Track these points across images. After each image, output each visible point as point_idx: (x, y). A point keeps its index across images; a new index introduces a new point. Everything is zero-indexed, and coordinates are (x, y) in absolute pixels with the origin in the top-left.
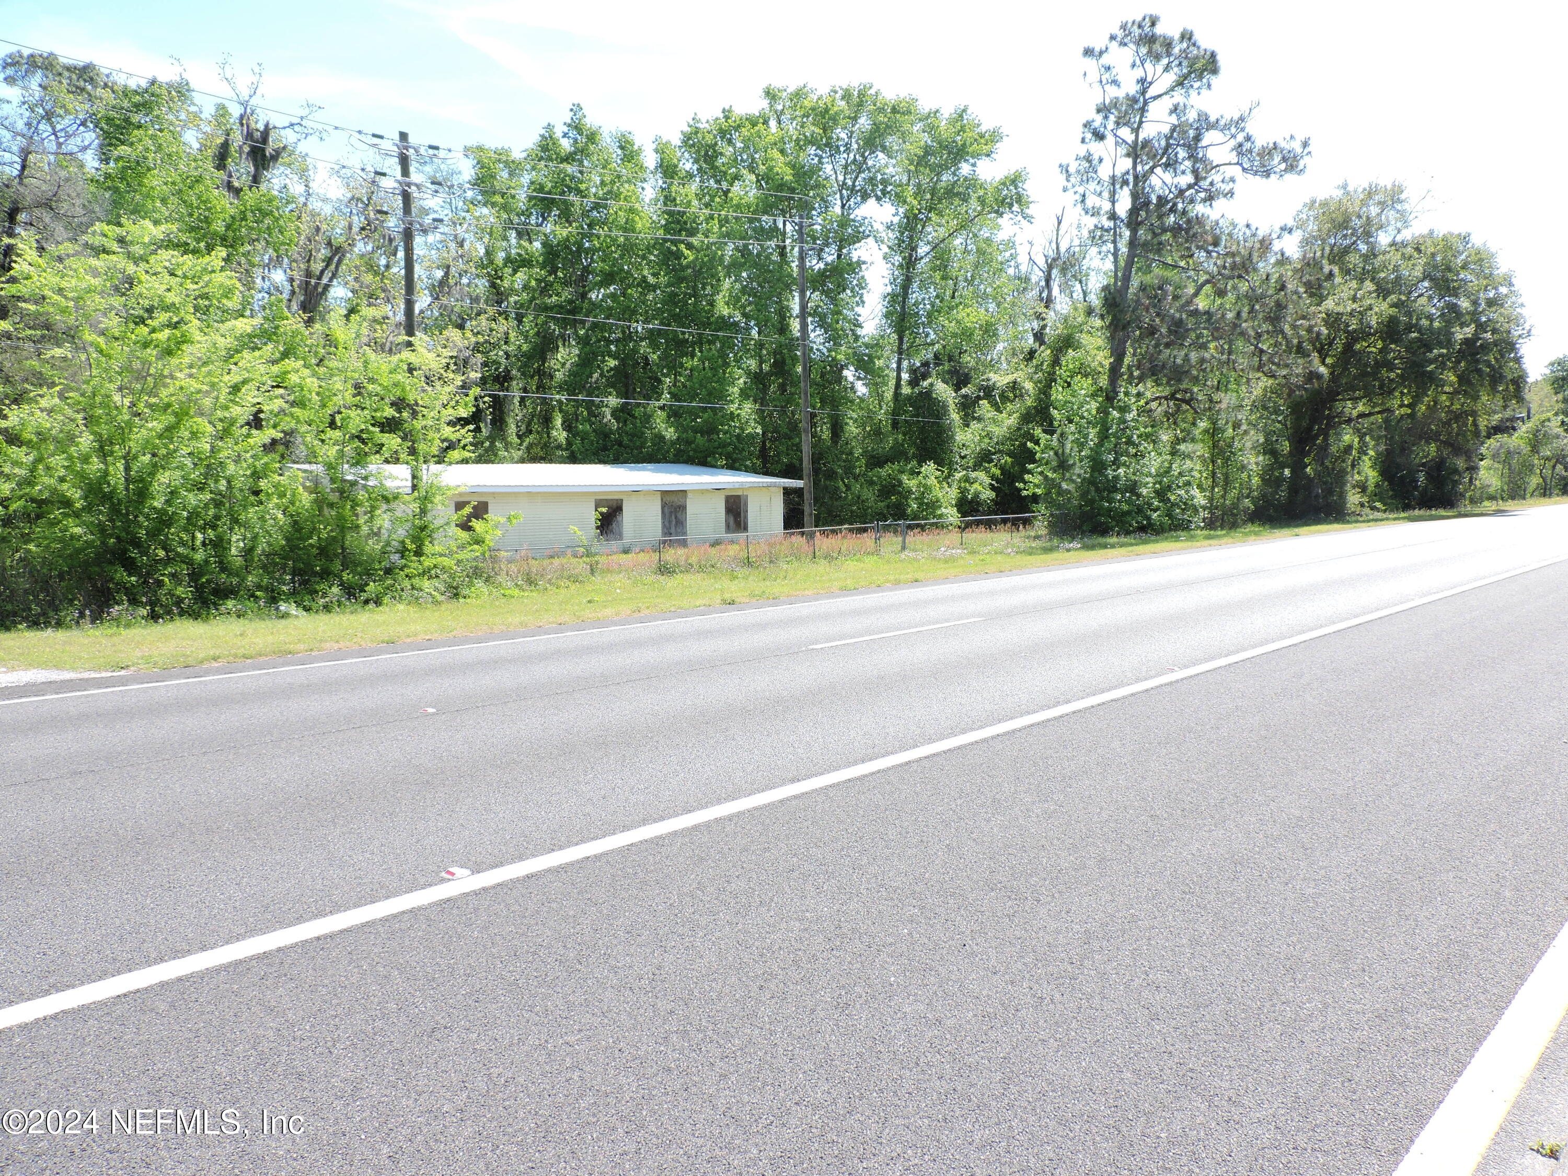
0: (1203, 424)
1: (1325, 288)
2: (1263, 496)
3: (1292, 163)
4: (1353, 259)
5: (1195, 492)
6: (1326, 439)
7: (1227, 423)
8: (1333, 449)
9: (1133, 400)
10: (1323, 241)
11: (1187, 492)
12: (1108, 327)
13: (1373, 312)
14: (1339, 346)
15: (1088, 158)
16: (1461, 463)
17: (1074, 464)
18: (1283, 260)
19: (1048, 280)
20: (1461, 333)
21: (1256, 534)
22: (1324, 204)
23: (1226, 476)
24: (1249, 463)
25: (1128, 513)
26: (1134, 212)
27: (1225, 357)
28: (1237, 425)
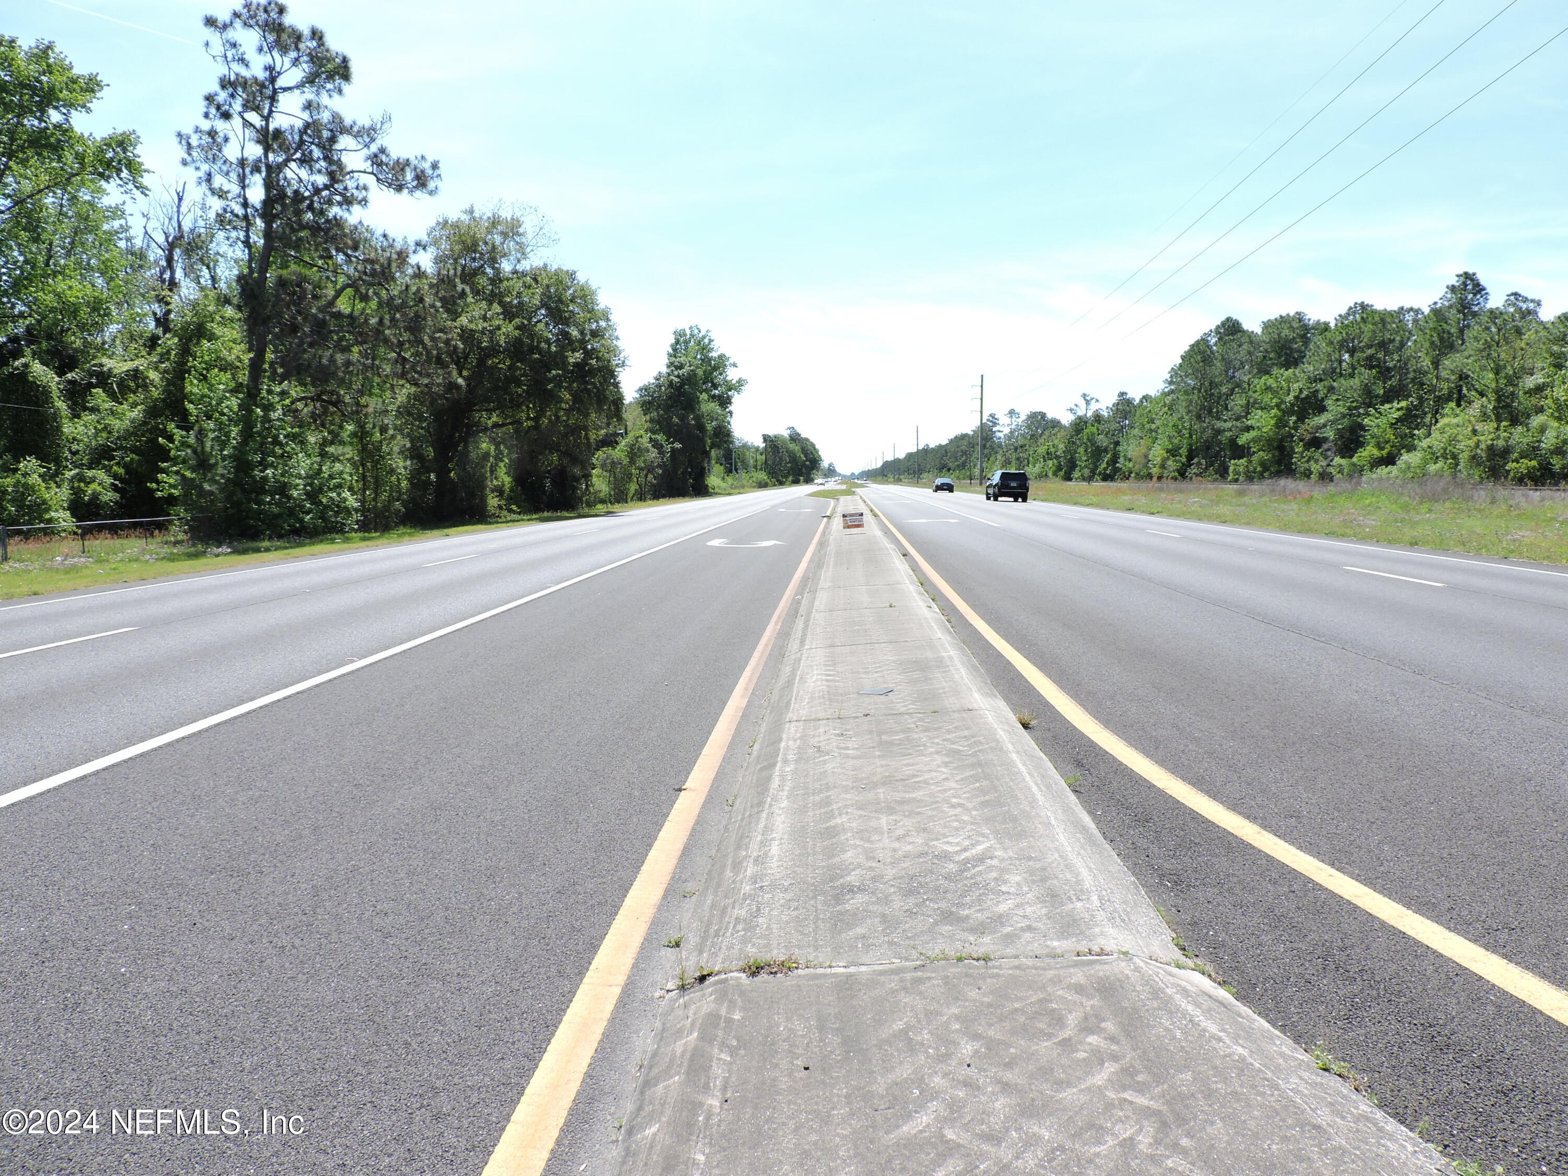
0: (350, 427)
1: (458, 305)
2: (412, 500)
3: (421, 181)
4: (482, 281)
5: (346, 494)
6: (466, 447)
7: (374, 427)
8: (473, 455)
9: (277, 399)
10: (456, 260)
11: (339, 494)
12: (246, 320)
13: (501, 332)
14: (473, 359)
15: (212, 133)
16: (577, 471)
17: (216, 464)
18: (419, 274)
19: (170, 260)
20: (575, 357)
21: (410, 534)
22: (456, 226)
23: (377, 479)
24: (398, 467)
25: (279, 516)
26: (268, 203)
27: (370, 361)
28: (383, 430)
